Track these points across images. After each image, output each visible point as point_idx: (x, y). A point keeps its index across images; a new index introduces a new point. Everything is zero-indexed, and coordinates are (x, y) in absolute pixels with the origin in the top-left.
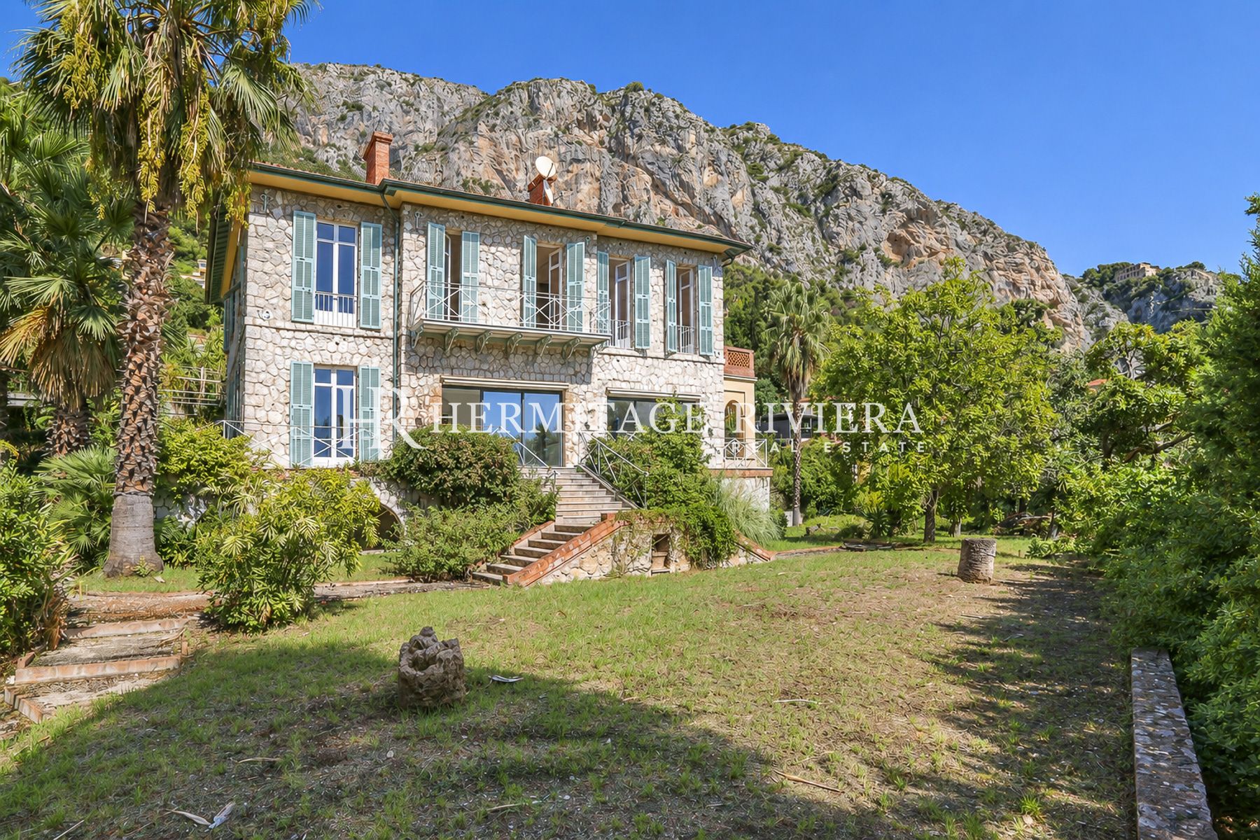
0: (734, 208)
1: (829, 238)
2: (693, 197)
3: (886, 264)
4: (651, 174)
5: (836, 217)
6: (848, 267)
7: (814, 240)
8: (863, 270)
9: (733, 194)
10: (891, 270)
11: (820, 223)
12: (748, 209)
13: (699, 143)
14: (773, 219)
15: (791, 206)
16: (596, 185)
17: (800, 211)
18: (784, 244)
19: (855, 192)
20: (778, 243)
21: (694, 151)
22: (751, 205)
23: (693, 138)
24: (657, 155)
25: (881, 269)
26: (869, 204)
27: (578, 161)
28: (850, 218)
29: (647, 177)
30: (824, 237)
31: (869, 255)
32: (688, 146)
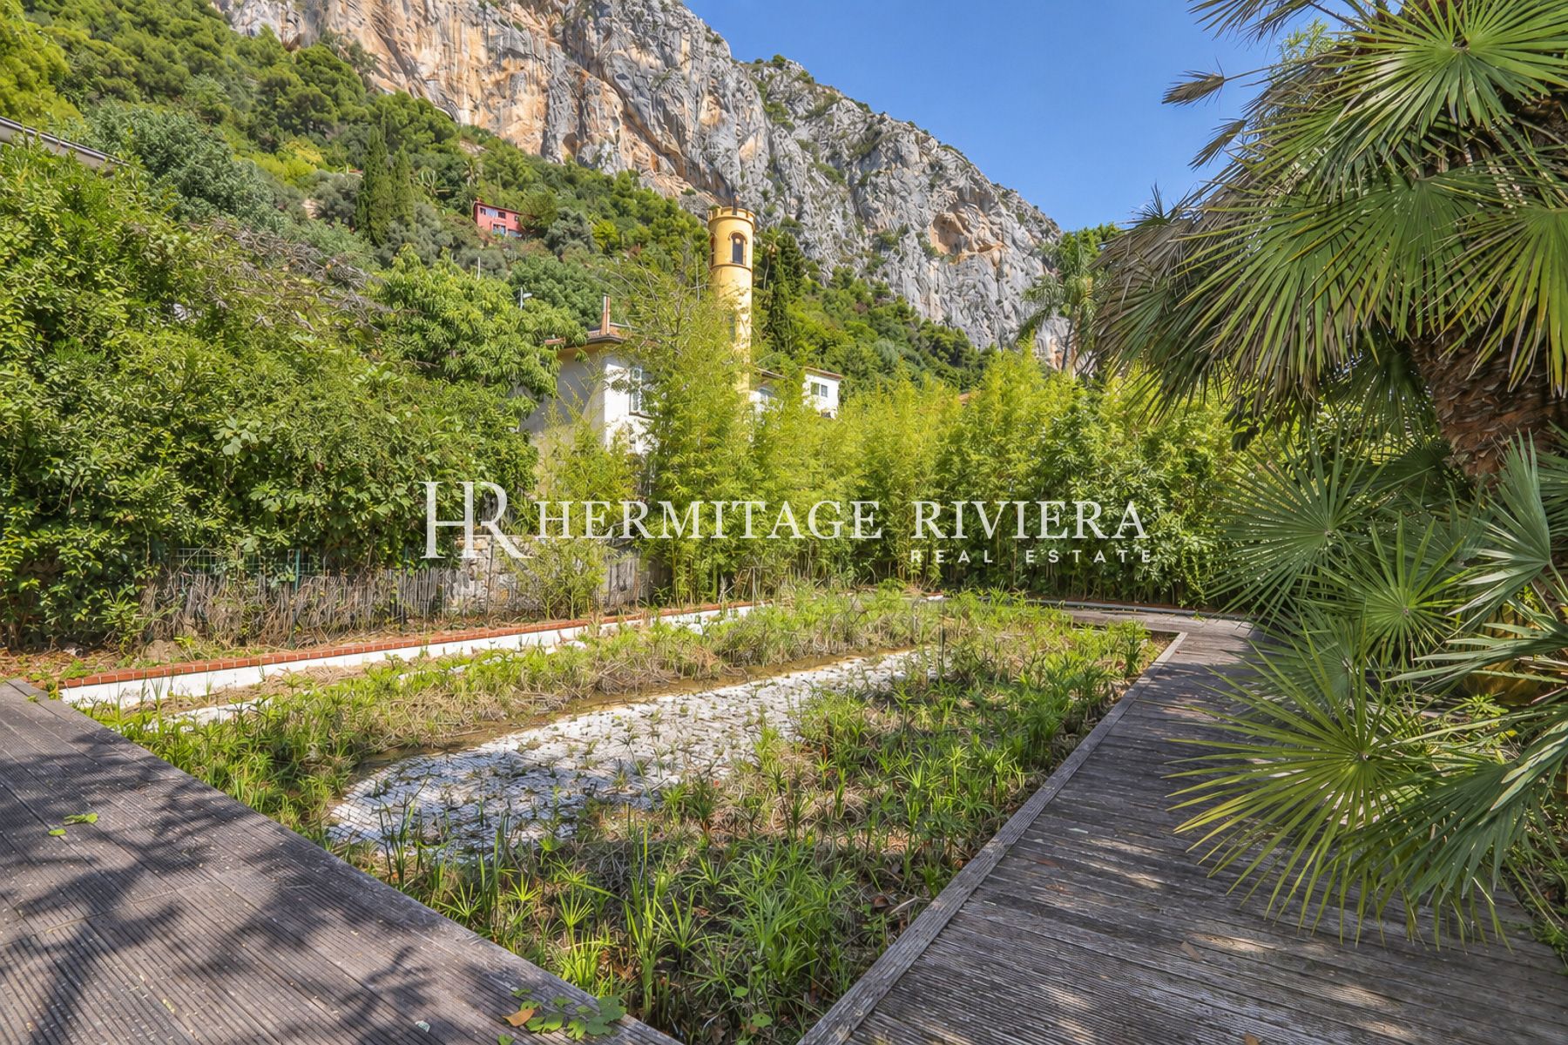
0: (742, 162)
1: (864, 215)
2: (682, 141)
3: (929, 253)
4: (623, 95)
5: (875, 186)
6: (884, 255)
7: (845, 216)
8: (902, 260)
9: (741, 142)
10: (935, 263)
11: (854, 193)
12: (762, 166)
13: (694, 55)
14: (793, 183)
15: (820, 168)
16: (541, 98)
17: (828, 175)
18: (807, 219)
19: (900, 158)
20: (798, 217)
21: (687, 69)
22: (765, 158)
23: (686, 47)
24: (633, 64)
25: (924, 259)
26: (915, 174)
27: (515, 54)
28: (892, 191)
29: (614, 97)
30: (858, 214)
31: (911, 242)
32: (679, 58)
